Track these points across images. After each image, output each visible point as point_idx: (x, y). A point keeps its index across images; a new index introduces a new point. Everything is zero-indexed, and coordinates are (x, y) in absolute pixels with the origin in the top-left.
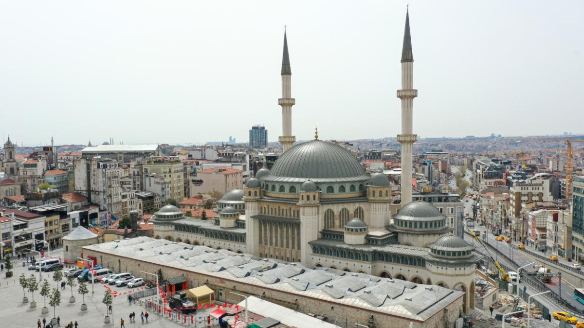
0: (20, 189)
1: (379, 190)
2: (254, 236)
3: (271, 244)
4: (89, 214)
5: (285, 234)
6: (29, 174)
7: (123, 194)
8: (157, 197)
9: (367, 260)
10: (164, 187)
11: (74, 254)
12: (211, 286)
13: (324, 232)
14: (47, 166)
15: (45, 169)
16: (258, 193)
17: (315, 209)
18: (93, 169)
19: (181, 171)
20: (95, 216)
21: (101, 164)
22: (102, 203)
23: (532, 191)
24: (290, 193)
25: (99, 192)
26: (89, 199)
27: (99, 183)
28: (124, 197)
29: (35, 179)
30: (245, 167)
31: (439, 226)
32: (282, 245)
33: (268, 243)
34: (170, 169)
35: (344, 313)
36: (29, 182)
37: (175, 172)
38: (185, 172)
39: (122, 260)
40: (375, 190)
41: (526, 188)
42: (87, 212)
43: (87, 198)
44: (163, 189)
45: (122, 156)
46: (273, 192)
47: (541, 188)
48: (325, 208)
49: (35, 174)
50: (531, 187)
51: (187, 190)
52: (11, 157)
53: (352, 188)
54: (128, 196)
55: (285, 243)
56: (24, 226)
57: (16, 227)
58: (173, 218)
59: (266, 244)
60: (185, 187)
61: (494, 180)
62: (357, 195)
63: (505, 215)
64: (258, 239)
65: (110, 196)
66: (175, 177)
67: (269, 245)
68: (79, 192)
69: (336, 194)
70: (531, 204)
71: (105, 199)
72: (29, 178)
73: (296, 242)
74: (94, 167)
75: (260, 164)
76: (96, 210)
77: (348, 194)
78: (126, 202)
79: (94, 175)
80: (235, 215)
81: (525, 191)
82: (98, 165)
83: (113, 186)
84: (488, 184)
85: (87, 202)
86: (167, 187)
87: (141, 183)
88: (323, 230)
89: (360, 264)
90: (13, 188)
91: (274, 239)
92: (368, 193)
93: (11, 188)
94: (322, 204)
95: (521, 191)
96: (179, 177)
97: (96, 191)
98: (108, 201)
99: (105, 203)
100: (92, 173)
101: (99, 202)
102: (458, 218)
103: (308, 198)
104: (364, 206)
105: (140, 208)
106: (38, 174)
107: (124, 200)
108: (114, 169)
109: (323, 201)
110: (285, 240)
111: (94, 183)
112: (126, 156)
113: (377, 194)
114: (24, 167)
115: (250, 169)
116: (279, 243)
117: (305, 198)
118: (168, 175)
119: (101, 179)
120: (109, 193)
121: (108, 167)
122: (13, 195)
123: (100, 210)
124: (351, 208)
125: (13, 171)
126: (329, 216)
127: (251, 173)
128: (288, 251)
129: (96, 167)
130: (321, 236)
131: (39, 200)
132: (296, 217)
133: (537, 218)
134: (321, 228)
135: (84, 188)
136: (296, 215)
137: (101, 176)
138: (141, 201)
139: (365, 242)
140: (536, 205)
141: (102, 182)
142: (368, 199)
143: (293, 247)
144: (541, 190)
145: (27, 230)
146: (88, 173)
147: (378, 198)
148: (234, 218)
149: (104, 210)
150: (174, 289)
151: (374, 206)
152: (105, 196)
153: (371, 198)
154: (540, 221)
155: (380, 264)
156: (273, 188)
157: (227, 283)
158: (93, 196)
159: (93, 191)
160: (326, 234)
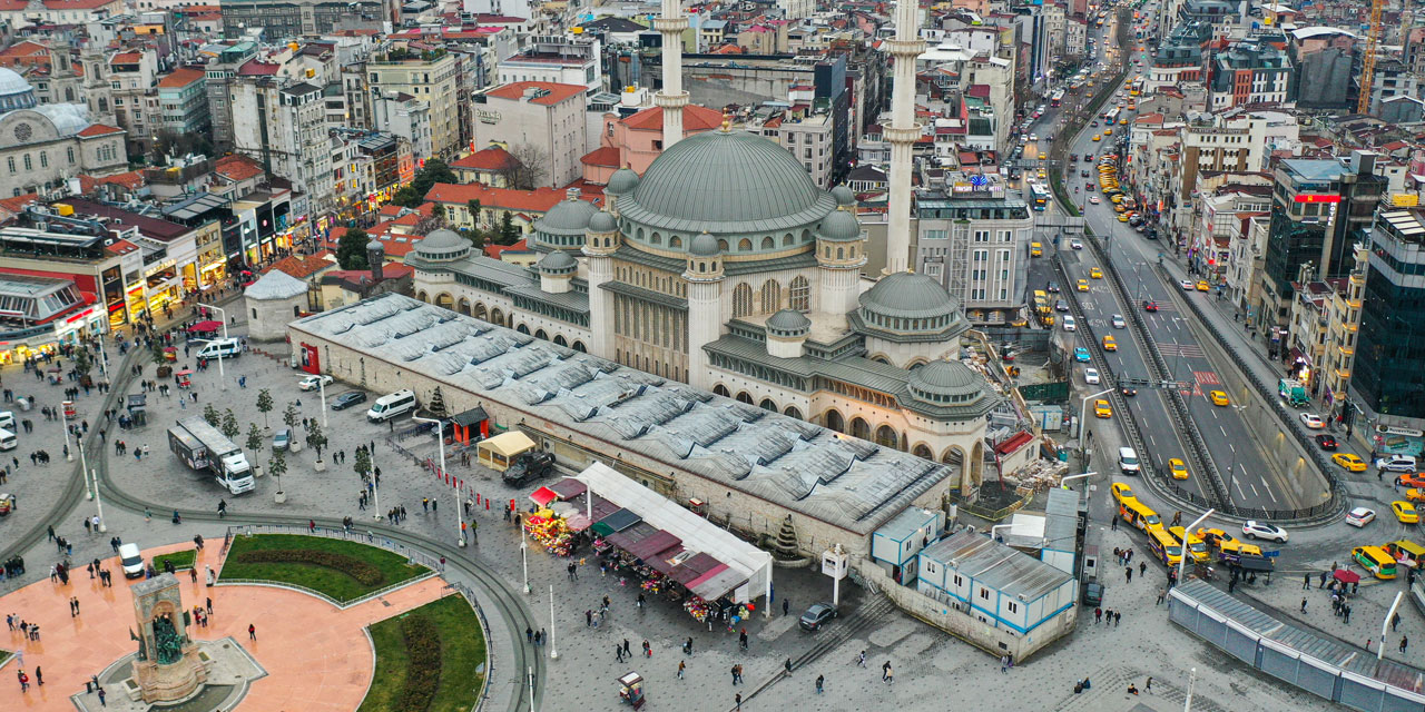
0: (123, 144)
1: (837, 248)
2: (605, 319)
3: (636, 335)
4: (273, 207)
5: (661, 322)
6: (125, 86)
7: (335, 152)
8: (403, 146)
9: (804, 389)
10: (416, 121)
11: (270, 325)
12: (531, 433)
13: (734, 325)
14: (159, 62)
15: (156, 71)
16: (612, 242)
17: (716, 287)
18: (270, 106)
19: (449, 74)
20: (283, 208)
21: (288, 96)
22: (294, 178)
23: (1224, 145)
24: (671, 249)
25: (287, 154)
26: (267, 167)
27: (285, 134)
28: (338, 158)
29: (139, 98)
30: (590, 71)
31: (941, 325)
32: (656, 341)
33: (632, 333)
34: (426, 76)
35: (748, 506)
36: (127, 105)
37: (438, 80)
38: (459, 74)
39: (366, 359)
40: (830, 245)
41: (1212, 139)
42: (270, 204)
43: (262, 165)
44: (414, 125)
45: (311, 10)
46: (640, 240)
47: (1245, 138)
48: (734, 282)
49: (138, 86)
50: (1224, 137)
51: (464, 114)
52: (98, 77)
53: (789, 239)
54: (344, 155)
55: (661, 338)
56: (162, 254)
57: (148, 260)
58: (451, 259)
59: (627, 333)
60: (459, 107)
61: (1179, 70)
62: (798, 251)
63: (1168, 188)
64: (612, 323)
65: (310, 162)
66: (436, 92)
67: (632, 338)
68: (246, 152)
69: (758, 253)
70: (1216, 179)
71: (299, 169)
72: (125, 95)
73: (681, 339)
74: (272, 100)
75: (625, 59)
76: (286, 197)
77: (781, 250)
78: (341, 168)
79: (274, 118)
80: (568, 270)
81: (1208, 144)
82: (282, 97)
83: (314, 140)
84: (1163, 78)
85: (264, 176)
86: (422, 120)
87: (365, 106)
88: (731, 321)
89: (792, 395)
90: (110, 144)
91: (641, 329)
92: (817, 248)
93: (105, 143)
94: (728, 276)
95: (1199, 144)
96: (446, 88)
97: (280, 153)
98: (307, 174)
99: (300, 176)
100: (269, 115)
101: (289, 176)
102: (1019, 251)
103: (702, 267)
104: (807, 274)
105: (370, 175)
106: (145, 87)
107: (337, 166)
108: (314, 103)
109: (731, 269)
110: (661, 333)
111: (276, 136)
112: (320, 10)
113: (834, 254)
114: (114, 72)
115: (603, 73)
116: (651, 336)
117: (697, 267)
118: (422, 89)
119: (289, 128)
120: (308, 156)
121: (303, 103)
122: (112, 156)
123: (294, 195)
124: (785, 279)
125: (106, 104)
126: (742, 297)
127: (605, 83)
128: (666, 353)
129: (277, 101)
130: (726, 331)
131: (173, 184)
132: (681, 296)
133: (1218, 217)
134: (727, 318)
135: (256, 145)
136: (681, 291)
137: (290, 122)
138: (370, 160)
139: (803, 353)
140: (1225, 182)
141: (291, 134)
142: (816, 260)
143: (676, 346)
144: (1244, 144)
145: (166, 263)
146: (262, 113)
147: (836, 262)
148: (568, 277)
149: (301, 193)
150: (466, 432)
151: (826, 274)
152: (300, 165)
153: (821, 258)
154: (1223, 222)
155: (826, 395)
156: (640, 233)
157: (558, 428)
158: (274, 162)
159: (274, 152)
160: (736, 330)
